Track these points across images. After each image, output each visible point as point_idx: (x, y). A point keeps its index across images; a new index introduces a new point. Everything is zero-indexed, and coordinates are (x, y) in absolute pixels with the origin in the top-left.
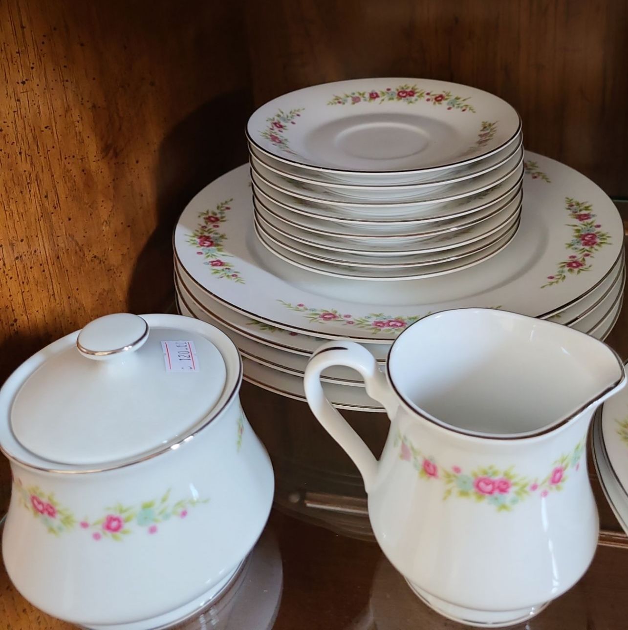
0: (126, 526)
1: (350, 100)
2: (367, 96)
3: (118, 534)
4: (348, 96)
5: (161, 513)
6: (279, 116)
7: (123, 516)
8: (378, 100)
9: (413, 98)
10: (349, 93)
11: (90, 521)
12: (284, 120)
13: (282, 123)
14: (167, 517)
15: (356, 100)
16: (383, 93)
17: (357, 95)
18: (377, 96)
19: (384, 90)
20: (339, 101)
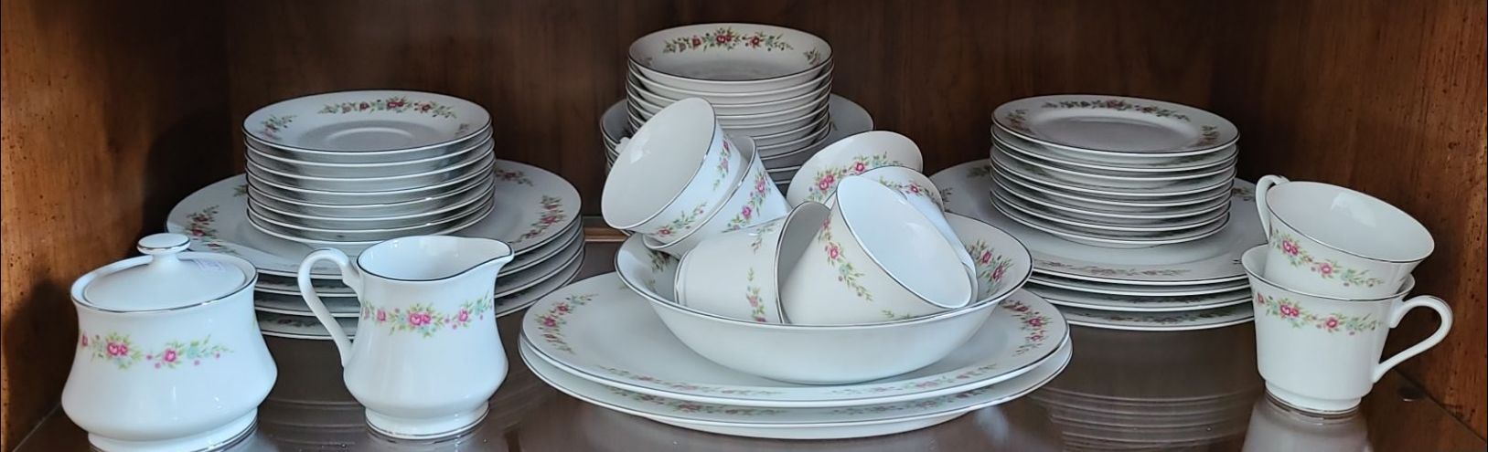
0: (179, 358)
1: (341, 110)
2: (358, 106)
3: (172, 363)
4: (338, 106)
5: (203, 352)
6: (272, 120)
7: (178, 350)
8: (368, 110)
9: (402, 108)
10: (340, 104)
11: (154, 355)
12: (277, 123)
13: (276, 127)
14: (207, 355)
15: (346, 110)
16: (373, 104)
17: (347, 105)
18: (368, 106)
19: (375, 101)
20: (329, 110)
